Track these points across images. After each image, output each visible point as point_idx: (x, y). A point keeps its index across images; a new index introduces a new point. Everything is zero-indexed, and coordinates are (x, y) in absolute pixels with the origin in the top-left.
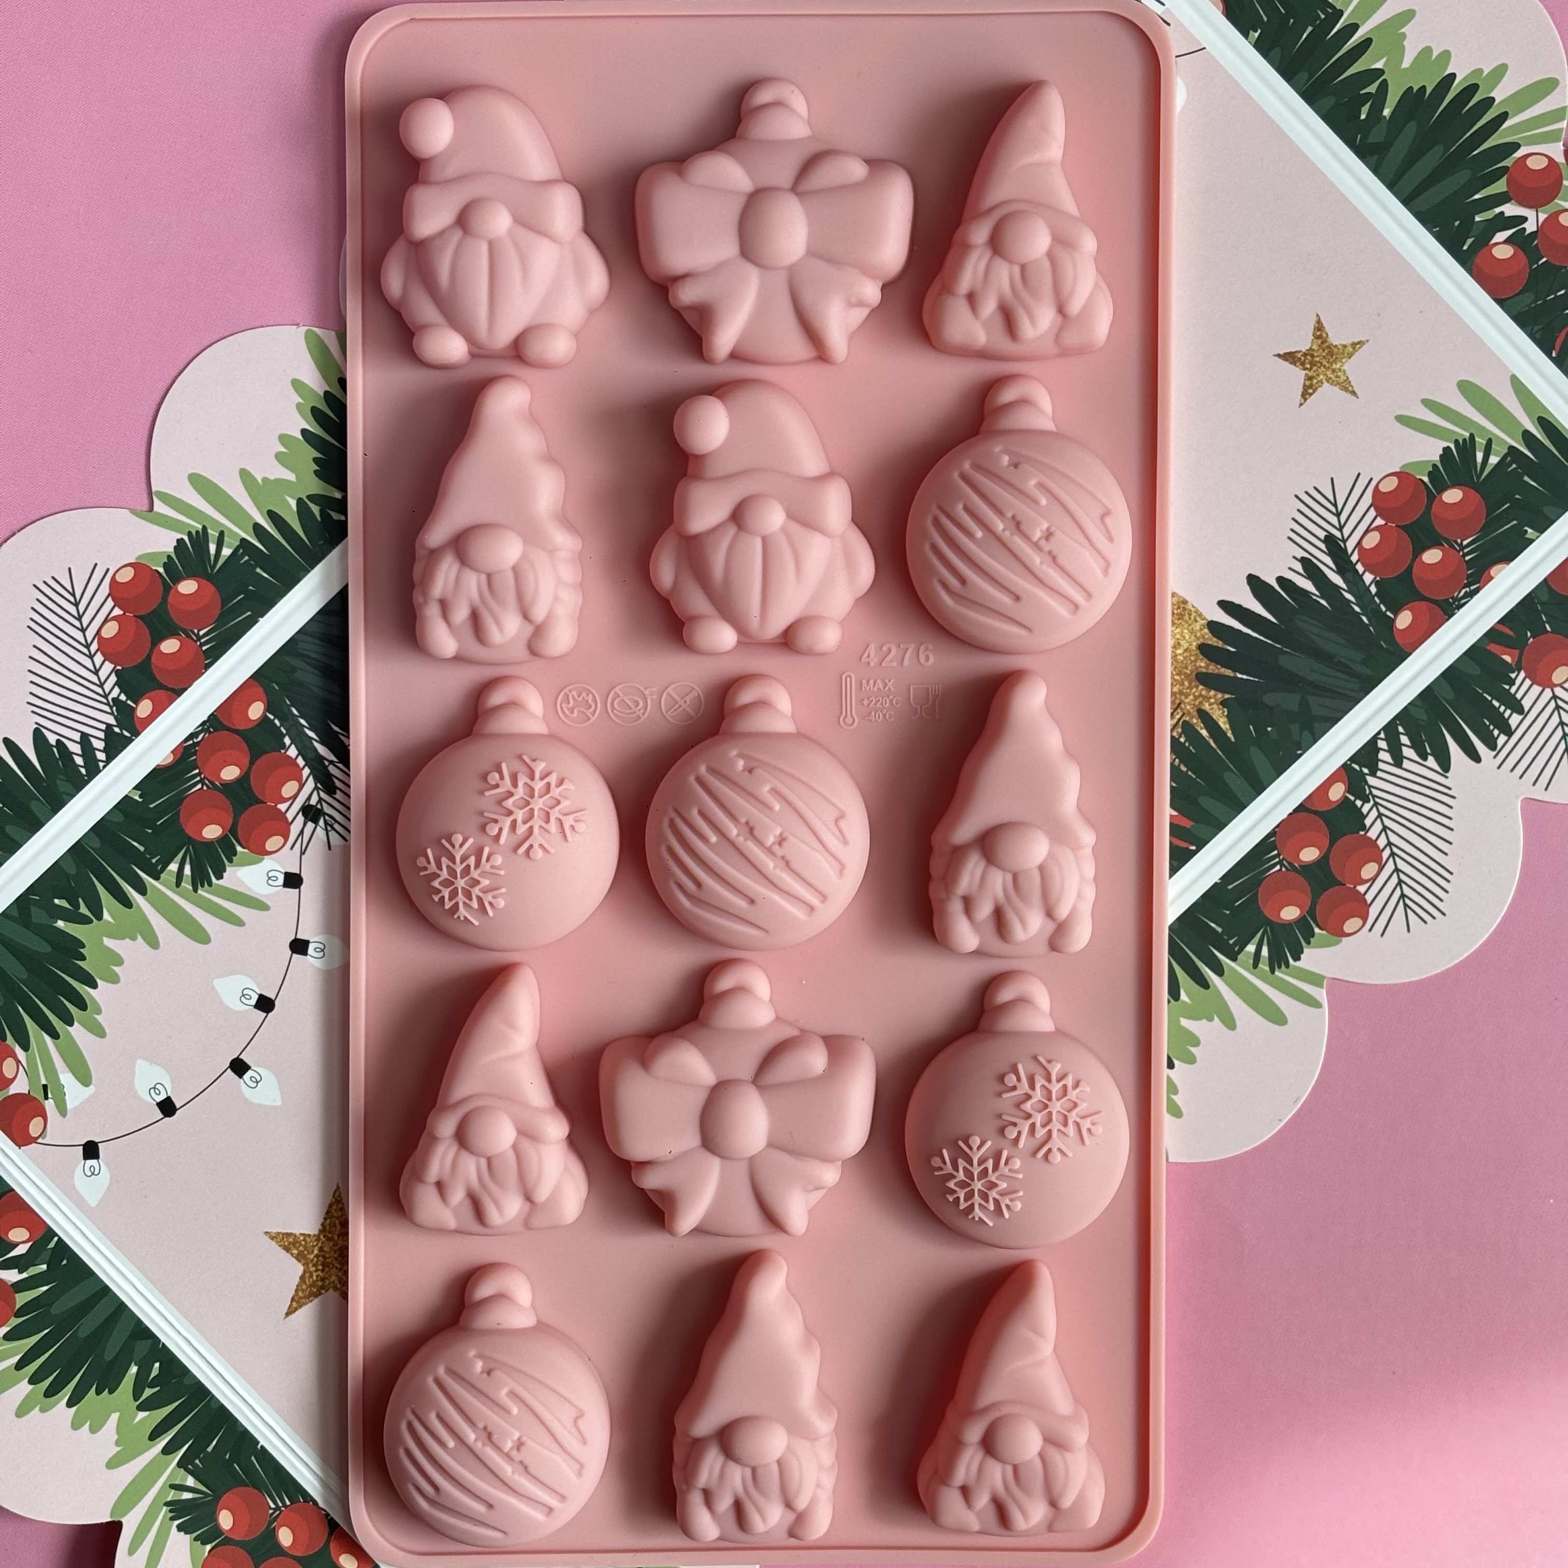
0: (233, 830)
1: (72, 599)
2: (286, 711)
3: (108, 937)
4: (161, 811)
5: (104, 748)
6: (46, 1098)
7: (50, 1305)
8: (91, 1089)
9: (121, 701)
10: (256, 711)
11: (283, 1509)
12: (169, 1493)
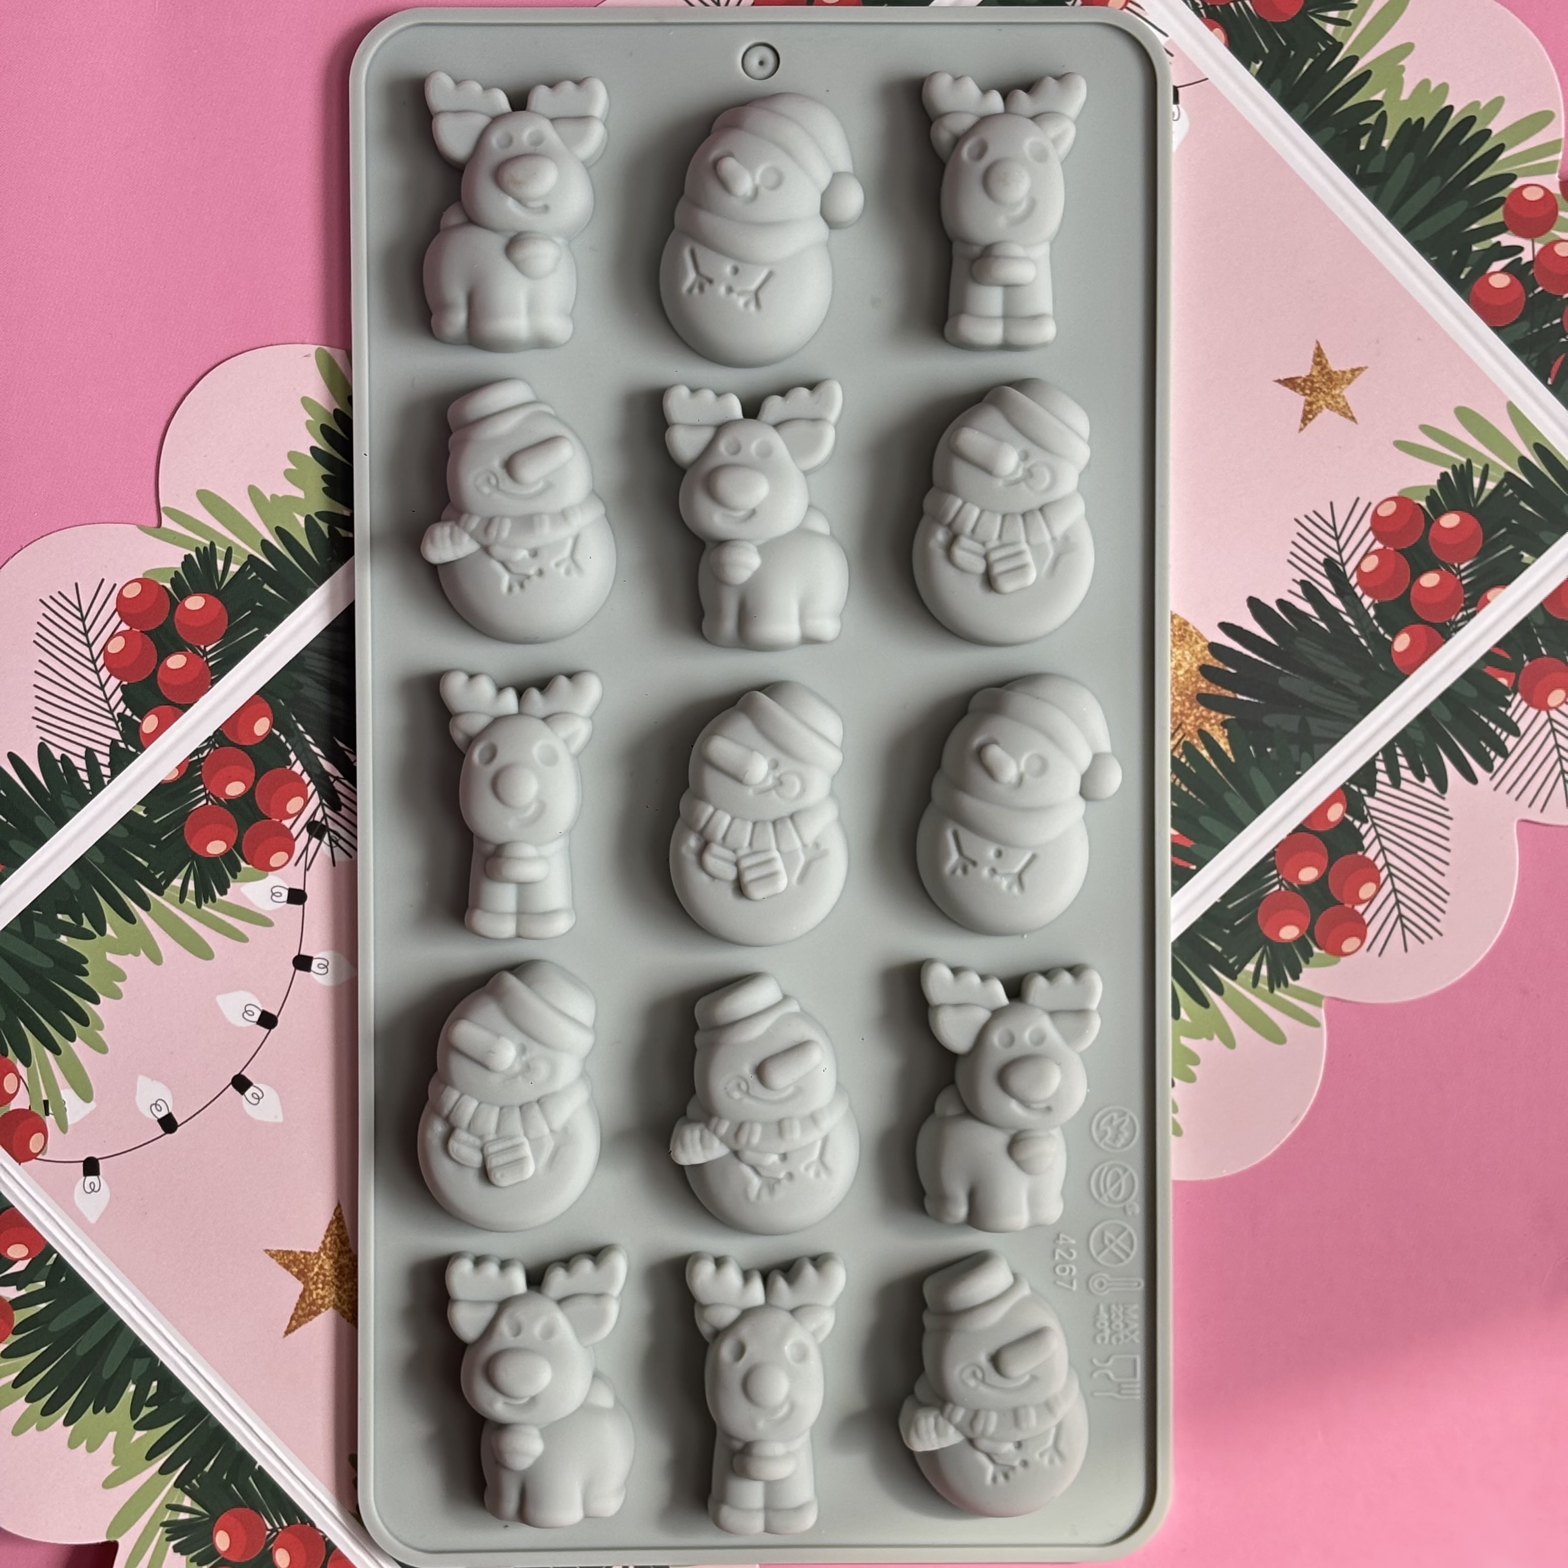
0: (238, 846)
1: (78, 614)
2: (292, 727)
3: (111, 952)
4: (165, 826)
5: (109, 763)
6: (47, 1113)
7: (48, 1322)
8: (93, 1105)
9: (127, 716)
10: (262, 727)
11: (280, 1530)
12: (166, 1513)
